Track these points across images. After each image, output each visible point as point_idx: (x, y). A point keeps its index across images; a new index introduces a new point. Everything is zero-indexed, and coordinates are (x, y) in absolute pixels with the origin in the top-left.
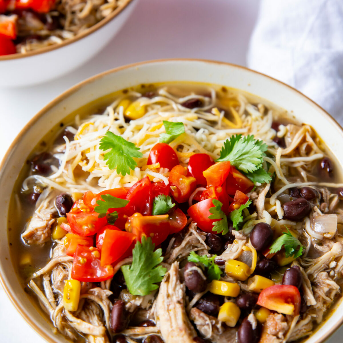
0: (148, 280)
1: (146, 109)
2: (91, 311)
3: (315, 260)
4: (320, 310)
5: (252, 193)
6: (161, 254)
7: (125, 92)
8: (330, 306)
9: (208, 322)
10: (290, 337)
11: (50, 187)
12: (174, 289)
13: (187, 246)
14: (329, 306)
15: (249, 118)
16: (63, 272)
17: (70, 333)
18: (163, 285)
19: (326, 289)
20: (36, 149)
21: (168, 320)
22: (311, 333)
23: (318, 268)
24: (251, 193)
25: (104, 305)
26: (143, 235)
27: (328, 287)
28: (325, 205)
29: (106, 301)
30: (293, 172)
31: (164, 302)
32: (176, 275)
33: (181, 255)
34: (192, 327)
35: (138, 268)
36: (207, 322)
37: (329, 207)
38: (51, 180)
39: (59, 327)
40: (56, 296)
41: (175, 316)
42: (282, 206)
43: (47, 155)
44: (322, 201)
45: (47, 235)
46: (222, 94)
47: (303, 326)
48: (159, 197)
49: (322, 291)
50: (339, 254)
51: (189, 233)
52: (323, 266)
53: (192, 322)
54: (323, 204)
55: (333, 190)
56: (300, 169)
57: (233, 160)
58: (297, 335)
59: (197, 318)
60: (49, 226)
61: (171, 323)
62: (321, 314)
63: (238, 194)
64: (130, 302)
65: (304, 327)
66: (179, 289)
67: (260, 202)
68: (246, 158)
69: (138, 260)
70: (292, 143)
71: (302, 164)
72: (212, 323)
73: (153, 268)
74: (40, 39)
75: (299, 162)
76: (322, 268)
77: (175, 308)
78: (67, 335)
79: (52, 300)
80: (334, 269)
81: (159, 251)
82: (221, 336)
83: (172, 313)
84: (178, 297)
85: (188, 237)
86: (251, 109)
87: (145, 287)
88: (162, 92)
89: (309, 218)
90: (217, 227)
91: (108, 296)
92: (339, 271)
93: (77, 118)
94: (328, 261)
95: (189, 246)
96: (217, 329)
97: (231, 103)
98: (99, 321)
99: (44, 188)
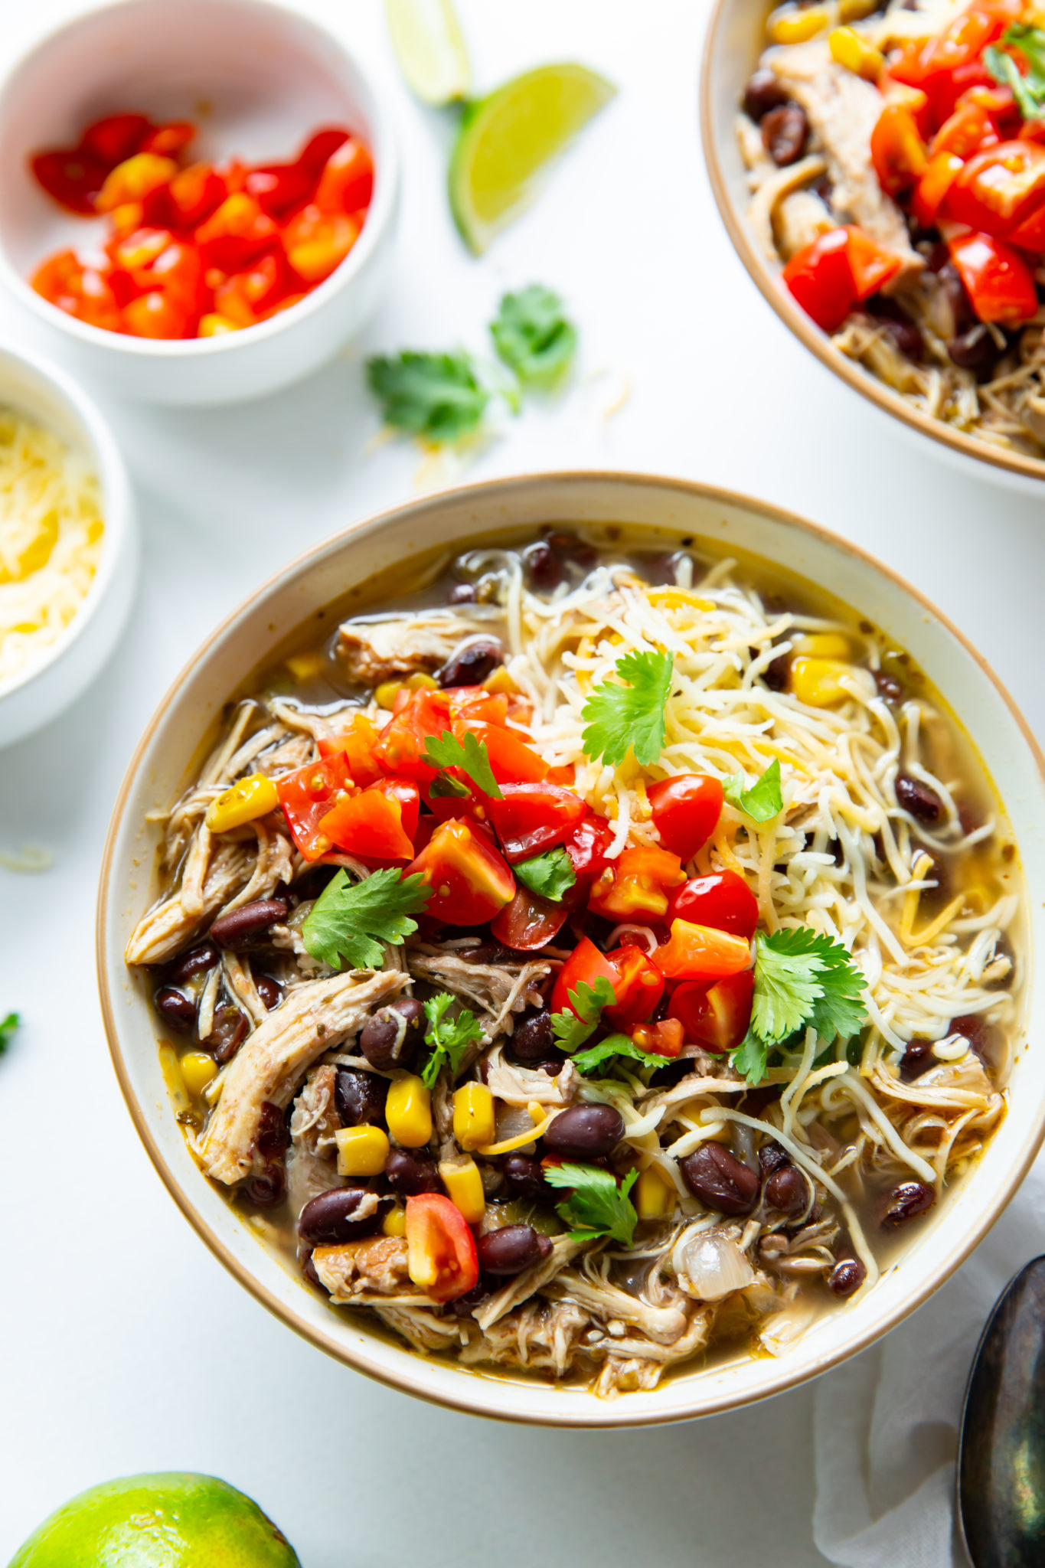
0: (340, 938)
1: (840, 702)
2: (242, 862)
3: (605, 1282)
4: (491, 1349)
5: (706, 1059)
6: (408, 933)
7: (867, 628)
8: (514, 1366)
9: (317, 1114)
10: (383, 1307)
11: (502, 612)
12: (348, 1005)
13: (476, 981)
14: (510, 1363)
15: (952, 953)
16: (298, 757)
17: (173, 849)
18: (345, 979)
19: (541, 1337)
20: (590, 524)
21: (278, 1028)
22: (422, 1349)
23: (589, 1299)
24: (705, 1054)
25: (258, 881)
26: (428, 874)
27: (548, 1340)
28: (780, 1244)
29: (269, 880)
30: (846, 1130)
31: (314, 997)
32: (376, 990)
33: (444, 977)
34: (289, 1087)
35: (351, 903)
36: (314, 1113)
37: (783, 1256)
38: (521, 603)
39: (176, 820)
40: (242, 774)
41: (293, 1038)
42: (705, 1143)
43: (588, 558)
44: (789, 1232)
45: (370, 674)
46: (996, 854)
47: (423, 1325)
48: (562, 856)
49: (528, 1329)
50: (651, 1331)
51: (513, 968)
52: (598, 1305)
53: (304, 1082)
54: (780, 1239)
55: (843, 1247)
56: (861, 1142)
57: (765, 971)
58: (398, 1321)
59: (315, 1086)
60: (388, 666)
61: (275, 1039)
62: (479, 1354)
63: (672, 1029)
64: (290, 930)
65: (420, 1328)
66: (353, 1014)
67: (689, 1088)
68: (780, 999)
69: (365, 893)
70: (928, 1090)
71: (878, 1140)
72: (319, 1122)
73: (370, 936)
74: (915, 351)
75: (879, 1130)
76: (593, 1307)
77: (308, 1028)
78: (168, 846)
79: (232, 771)
80: (607, 1334)
81: (411, 926)
82: (310, 1158)
83: (297, 1027)
84: (336, 1023)
85: (504, 971)
86: (983, 945)
87: (325, 942)
88: (912, 711)
89: (722, 1221)
90: (561, 1021)
91: (280, 878)
92: (609, 1349)
93: (728, 564)
94: (618, 1314)
95: (481, 986)
96: (315, 1143)
97: (978, 891)
98: (222, 890)
99: (492, 600)
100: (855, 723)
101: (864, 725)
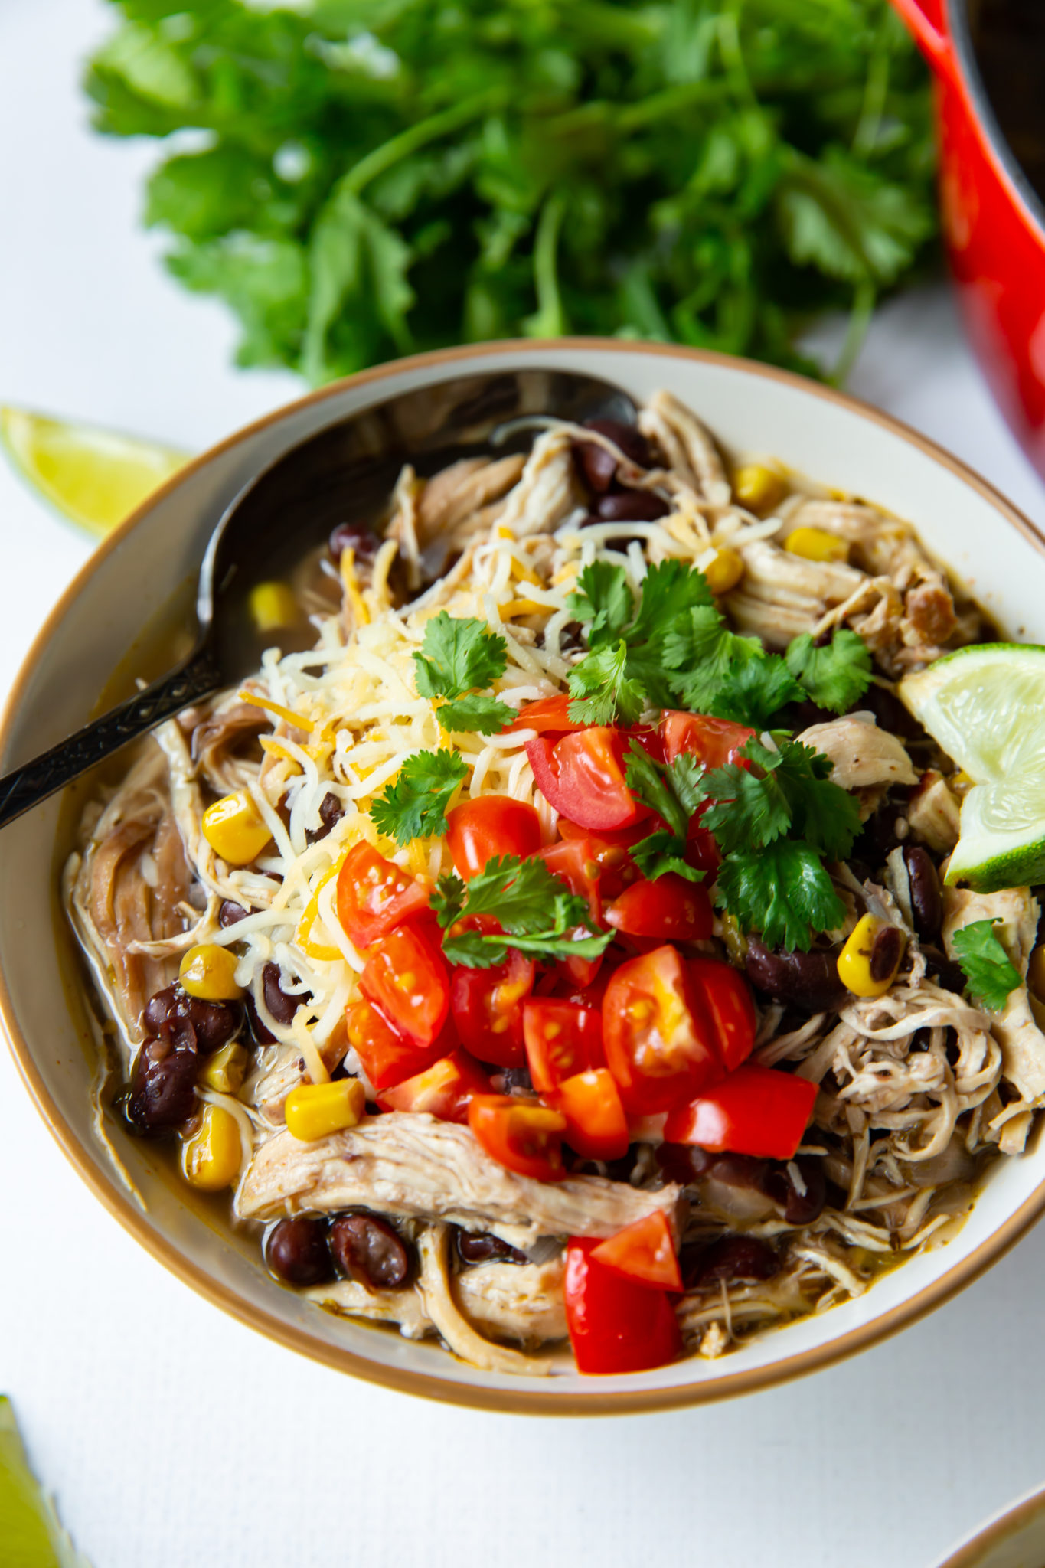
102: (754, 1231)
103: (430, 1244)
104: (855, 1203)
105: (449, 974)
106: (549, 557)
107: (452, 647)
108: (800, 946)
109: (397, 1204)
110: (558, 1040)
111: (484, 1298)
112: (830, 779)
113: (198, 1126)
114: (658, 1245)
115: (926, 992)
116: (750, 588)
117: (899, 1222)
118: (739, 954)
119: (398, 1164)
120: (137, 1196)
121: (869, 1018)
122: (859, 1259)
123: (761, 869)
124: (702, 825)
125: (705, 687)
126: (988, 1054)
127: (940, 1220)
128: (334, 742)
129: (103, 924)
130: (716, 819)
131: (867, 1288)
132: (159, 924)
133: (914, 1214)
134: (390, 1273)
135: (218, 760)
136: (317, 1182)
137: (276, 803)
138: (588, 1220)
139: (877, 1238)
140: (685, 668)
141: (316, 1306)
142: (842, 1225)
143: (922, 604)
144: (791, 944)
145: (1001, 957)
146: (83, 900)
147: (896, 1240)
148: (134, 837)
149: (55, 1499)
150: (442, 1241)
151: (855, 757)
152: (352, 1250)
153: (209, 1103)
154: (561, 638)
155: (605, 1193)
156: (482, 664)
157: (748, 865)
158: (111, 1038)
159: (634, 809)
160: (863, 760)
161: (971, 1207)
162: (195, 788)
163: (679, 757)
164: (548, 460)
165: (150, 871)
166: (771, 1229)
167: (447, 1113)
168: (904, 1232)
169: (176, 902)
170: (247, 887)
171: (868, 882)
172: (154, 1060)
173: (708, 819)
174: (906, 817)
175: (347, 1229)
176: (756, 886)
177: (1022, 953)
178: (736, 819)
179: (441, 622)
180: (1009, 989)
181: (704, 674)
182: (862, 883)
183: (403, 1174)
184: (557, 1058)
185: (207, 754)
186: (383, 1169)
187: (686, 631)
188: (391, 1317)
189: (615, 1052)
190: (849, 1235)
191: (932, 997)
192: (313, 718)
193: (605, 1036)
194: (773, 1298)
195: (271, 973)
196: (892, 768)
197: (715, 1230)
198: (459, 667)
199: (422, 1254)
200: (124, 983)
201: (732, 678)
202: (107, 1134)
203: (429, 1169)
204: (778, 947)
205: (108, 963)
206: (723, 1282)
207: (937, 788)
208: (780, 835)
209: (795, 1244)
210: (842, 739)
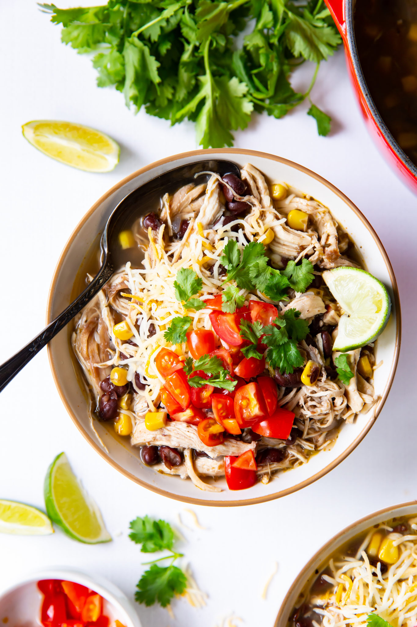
1: (399, 550)
93: (331, 561)
100: (408, 547)
101: (412, 544)
102: (277, 447)
103: (187, 454)
104: (305, 436)
105: (190, 389)
106: (214, 237)
107: (186, 281)
108: (290, 372)
109: (178, 446)
110: (221, 409)
111: (202, 468)
112: (300, 317)
113: (119, 419)
114: (251, 461)
115: (326, 383)
116: (277, 240)
117: (317, 441)
118: (273, 376)
119: (177, 438)
120: (105, 448)
121: (310, 391)
122: (306, 453)
123: (279, 350)
124: (262, 342)
125: (262, 283)
126: (343, 401)
127: (328, 442)
128: (151, 305)
129: (86, 358)
130: (266, 340)
131: (308, 461)
132: (102, 356)
133: (321, 439)
134: (176, 462)
135: (114, 300)
136: (155, 439)
137: (135, 324)
138: (231, 452)
139: (311, 447)
140: (257, 277)
141: (157, 471)
142: (301, 443)
143: (330, 253)
144: (287, 372)
145: (348, 369)
146: (79, 349)
147: (316, 447)
148: (92, 327)
149: (81, 481)
150: (190, 453)
151: (308, 310)
152: (166, 457)
153: (122, 413)
154: (218, 271)
155: (236, 445)
156: (195, 287)
157: (275, 349)
158: (91, 390)
159: (242, 341)
160: (310, 310)
161: (337, 437)
162: (108, 308)
163: (255, 322)
164: (212, 193)
165: (97, 338)
166: (281, 446)
167: (190, 422)
168: (319, 444)
169: (106, 348)
170: (127, 349)
171: (311, 346)
172: (106, 402)
173: (264, 341)
174: (322, 320)
175: (164, 451)
176: (278, 355)
177: (355, 363)
178: (272, 339)
179: (182, 272)
180: (350, 378)
181: (262, 278)
182: (309, 345)
183: (179, 440)
184: (221, 414)
185: (111, 299)
186: (173, 438)
187: (257, 266)
188: (177, 474)
189: (238, 415)
190: (303, 446)
191: (328, 385)
192: (144, 300)
193: (235, 410)
194: (282, 466)
195: (137, 376)
196: (319, 311)
197: (266, 447)
198: (188, 288)
199: (185, 456)
200: (94, 376)
201: (271, 280)
202: (95, 428)
203: (187, 440)
204: (284, 373)
205: (88, 369)
206: (268, 464)
207: (332, 313)
208: (285, 342)
209: (288, 448)
210: (304, 304)
